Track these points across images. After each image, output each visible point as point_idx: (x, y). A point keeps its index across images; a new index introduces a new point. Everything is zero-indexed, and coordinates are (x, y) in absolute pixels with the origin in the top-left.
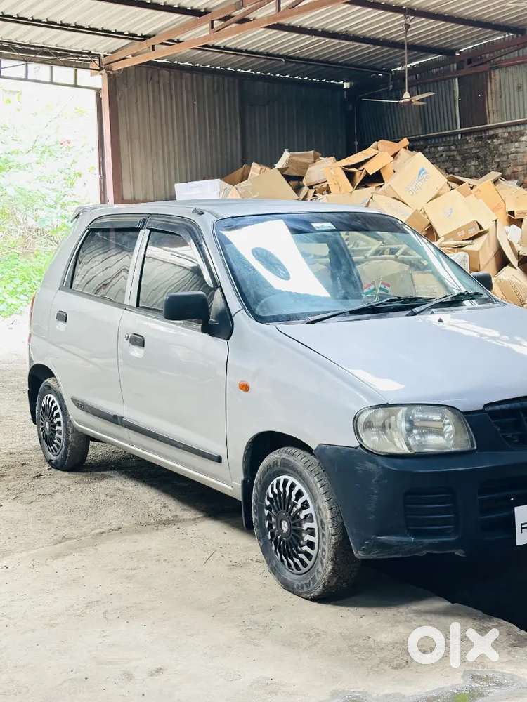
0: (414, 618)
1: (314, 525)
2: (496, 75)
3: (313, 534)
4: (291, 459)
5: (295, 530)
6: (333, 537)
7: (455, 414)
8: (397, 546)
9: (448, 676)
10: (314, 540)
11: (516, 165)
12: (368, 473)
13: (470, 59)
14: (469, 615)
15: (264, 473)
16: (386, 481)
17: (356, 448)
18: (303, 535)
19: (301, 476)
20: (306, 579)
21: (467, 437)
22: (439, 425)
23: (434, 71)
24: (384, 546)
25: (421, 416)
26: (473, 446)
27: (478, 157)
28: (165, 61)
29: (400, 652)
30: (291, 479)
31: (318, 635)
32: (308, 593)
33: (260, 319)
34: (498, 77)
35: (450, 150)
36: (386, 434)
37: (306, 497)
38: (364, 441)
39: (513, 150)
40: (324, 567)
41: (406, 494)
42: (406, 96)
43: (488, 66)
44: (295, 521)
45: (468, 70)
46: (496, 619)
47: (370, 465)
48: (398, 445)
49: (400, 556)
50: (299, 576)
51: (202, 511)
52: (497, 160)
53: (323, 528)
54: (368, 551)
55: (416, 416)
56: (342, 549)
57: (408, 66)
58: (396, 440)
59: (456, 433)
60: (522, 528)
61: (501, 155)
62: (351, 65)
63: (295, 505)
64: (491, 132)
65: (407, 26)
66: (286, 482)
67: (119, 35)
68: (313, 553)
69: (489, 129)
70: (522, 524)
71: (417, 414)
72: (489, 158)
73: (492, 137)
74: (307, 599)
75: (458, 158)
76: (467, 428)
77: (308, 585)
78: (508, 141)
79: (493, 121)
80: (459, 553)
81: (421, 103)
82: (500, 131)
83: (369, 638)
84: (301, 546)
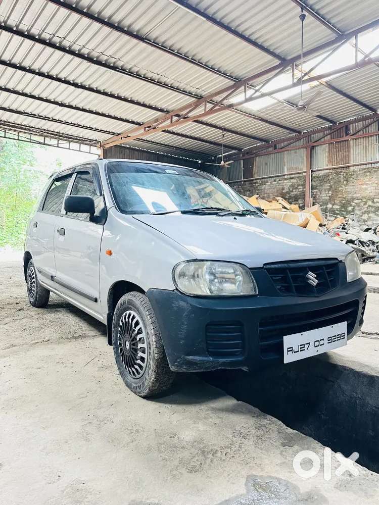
0: (211, 415)
1: (145, 346)
2: (257, 159)
3: (144, 352)
4: (133, 299)
5: (133, 348)
6: (156, 355)
7: (244, 269)
8: (199, 363)
9: (233, 483)
10: (145, 356)
11: (265, 194)
12: (180, 310)
13: (248, 152)
14: (249, 412)
15: (118, 309)
16: (193, 315)
17: (173, 291)
18: (138, 352)
19: (138, 311)
20: (139, 383)
21: (251, 285)
22: (233, 276)
23: (234, 157)
24: (191, 364)
25: (220, 270)
26: (255, 291)
27: (250, 191)
28: (127, 146)
29: (197, 451)
30: (133, 313)
31: (137, 431)
32: (140, 393)
33: (123, 211)
34: (258, 160)
35: (239, 188)
36: (194, 280)
37: (141, 325)
38: (179, 286)
39: (263, 188)
40: (150, 376)
41: (208, 325)
42: (222, 163)
43: (254, 155)
44: (134, 342)
45: (247, 157)
46: (269, 417)
47: (182, 303)
48: (203, 289)
49: (202, 371)
50: (135, 380)
51: (99, 331)
52: (257, 192)
53: (150, 348)
54: (180, 366)
55: (217, 270)
56: (162, 363)
57: (224, 155)
58: (202, 286)
59: (244, 283)
60: (288, 351)
61: (258, 190)
62: (201, 153)
63: (134, 330)
64: (255, 181)
65: (224, 135)
66: (130, 315)
67: (108, 132)
68: (144, 365)
69: (254, 180)
70: (288, 349)
71: (218, 268)
72: (254, 191)
73: (255, 183)
74: (140, 396)
75: (242, 191)
76: (252, 280)
77: (140, 387)
78: (261, 184)
79: (256, 177)
80: (245, 369)
81: (228, 166)
82: (258, 181)
83: (175, 435)
84: (137, 360)
